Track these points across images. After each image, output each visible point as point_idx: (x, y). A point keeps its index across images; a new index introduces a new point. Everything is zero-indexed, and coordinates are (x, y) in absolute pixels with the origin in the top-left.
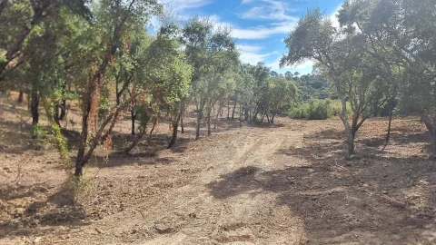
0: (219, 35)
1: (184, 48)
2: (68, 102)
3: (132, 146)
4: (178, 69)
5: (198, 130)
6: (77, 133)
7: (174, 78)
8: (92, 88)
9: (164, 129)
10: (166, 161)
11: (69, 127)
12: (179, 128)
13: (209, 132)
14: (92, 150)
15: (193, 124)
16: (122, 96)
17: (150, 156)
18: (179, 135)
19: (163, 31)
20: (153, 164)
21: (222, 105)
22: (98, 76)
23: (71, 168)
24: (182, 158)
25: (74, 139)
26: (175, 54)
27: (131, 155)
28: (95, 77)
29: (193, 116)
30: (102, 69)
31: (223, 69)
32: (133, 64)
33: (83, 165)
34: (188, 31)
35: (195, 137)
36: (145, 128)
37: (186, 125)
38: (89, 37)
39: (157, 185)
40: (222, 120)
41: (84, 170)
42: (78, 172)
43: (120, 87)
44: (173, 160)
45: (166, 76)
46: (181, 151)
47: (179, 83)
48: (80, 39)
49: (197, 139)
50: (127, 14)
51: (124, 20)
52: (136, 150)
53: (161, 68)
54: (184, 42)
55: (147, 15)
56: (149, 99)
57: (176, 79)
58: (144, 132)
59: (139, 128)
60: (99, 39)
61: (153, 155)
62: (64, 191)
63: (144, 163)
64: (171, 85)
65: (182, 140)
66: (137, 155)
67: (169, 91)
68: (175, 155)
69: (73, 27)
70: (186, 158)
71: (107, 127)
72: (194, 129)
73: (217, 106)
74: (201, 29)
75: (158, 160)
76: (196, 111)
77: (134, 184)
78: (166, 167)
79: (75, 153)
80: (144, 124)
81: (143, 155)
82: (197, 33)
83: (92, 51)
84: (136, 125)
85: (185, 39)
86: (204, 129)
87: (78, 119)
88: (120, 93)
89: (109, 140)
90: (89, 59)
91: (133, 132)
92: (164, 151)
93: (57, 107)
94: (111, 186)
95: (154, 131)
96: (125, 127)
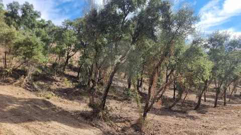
0: (234, 41)
1: (208, 50)
2: (143, 79)
3: (173, 106)
4: (202, 64)
5: (216, 101)
6: (146, 95)
7: (200, 69)
8: (154, 73)
9: (193, 97)
10: (193, 118)
11: (143, 91)
12: (203, 98)
13: (225, 103)
14: (152, 105)
15: (212, 97)
16: (169, 77)
17: (183, 113)
18: (202, 103)
19: (194, 42)
20: (184, 118)
21: (235, 86)
22: (157, 67)
23: (142, 112)
24: (204, 118)
25: (145, 97)
26: (201, 55)
27: (172, 111)
28: (156, 68)
29: (213, 91)
30: (160, 64)
31: (237, 62)
32: (176, 61)
33: (147, 112)
34: (211, 40)
35: (214, 105)
36: (181, 95)
37: (208, 97)
38: (155, 48)
39: (186, 132)
40: (236, 96)
41: (147, 114)
42: (145, 115)
43: (169, 72)
44: (197, 118)
45: (194, 68)
46: (203, 113)
47: (203, 72)
48: (150, 50)
49: (215, 107)
50: (174, 36)
51: (173, 39)
52: (175, 108)
53: (192, 63)
54: (208, 47)
55: (185, 34)
56: (183, 81)
57: (201, 70)
58: (180, 98)
59: (177, 95)
60: (159, 49)
61: (185, 112)
62: (138, 124)
63: (179, 117)
64: (197, 73)
65: (204, 106)
66: (175, 111)
67: (196, 77)
68: (199, 115)
69: (149, 44)
70: (206, 118)
71: (161, 93)
72: (214, 100)
73: (232, 86)
74: (221, 38)
75: (188, 116)
76: (215, 88)
77: (172, 127)
78: (192, 121)
79: (144, 105)
80: (180, 94)
81: (179, 112)
82: (217, 41)
83: (156, 55)
84: (176, 93)
85: (209, 45)
86: (221, 101)
87: (147, 87)
88: (168, 76)
89: (160, 101)
90: (154, 59)
91: (174, 97)
92: (192, 111)
93: (138, 81)
94: (160, 126)
95: (187, 98)
96: (170, 94)
